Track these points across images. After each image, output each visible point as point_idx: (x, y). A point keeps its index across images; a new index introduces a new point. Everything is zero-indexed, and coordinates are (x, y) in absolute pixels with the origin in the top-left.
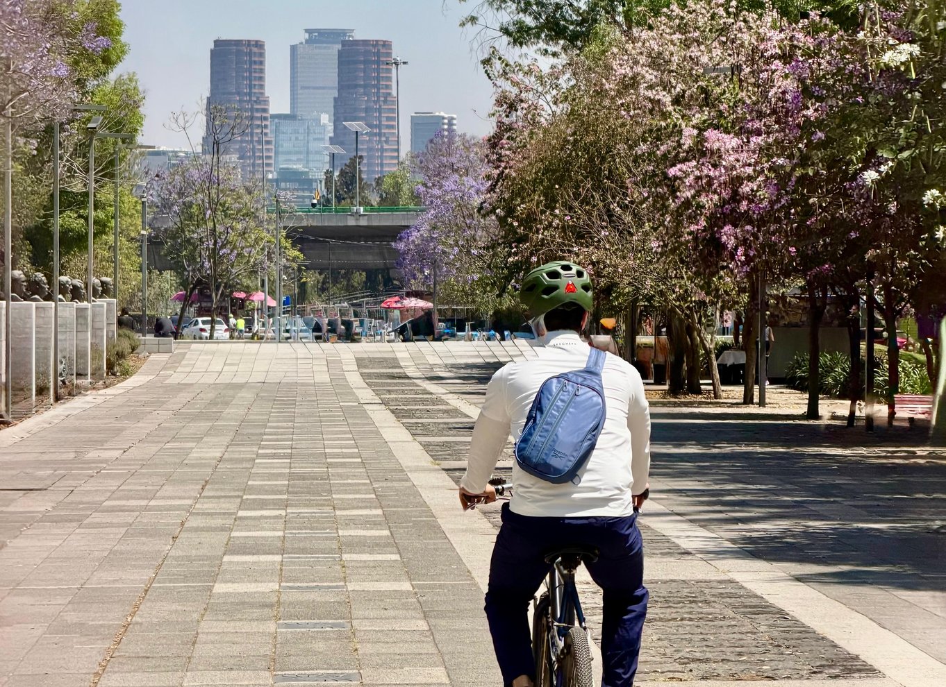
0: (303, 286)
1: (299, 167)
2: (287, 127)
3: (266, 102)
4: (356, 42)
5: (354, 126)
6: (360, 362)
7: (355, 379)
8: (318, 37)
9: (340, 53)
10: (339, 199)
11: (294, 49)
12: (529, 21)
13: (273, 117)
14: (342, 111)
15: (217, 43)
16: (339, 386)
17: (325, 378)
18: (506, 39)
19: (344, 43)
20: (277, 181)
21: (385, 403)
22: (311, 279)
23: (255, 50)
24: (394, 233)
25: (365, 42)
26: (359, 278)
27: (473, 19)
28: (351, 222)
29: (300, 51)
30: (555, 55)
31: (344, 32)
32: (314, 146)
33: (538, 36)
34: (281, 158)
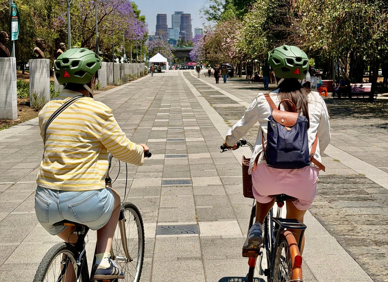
0: (174, 61)
1: (174, 38)
2: (171, 30)
3: (167, 26)
4: (184, 14)
5: (183, 32)
6: (184, 73)
7: (182, 75)
8: (177, 13)
9: (181, 16)
10: (181, 44)
11: (172, 15)
12: (211, 17)
13: (169, 28)
14: (182, 28)
15: (158, 15)
16: (180, 76)
17: (178, 75)
18: (207, 20)
19: (182, 14)
20: (169, 41)
21: (186, 78)
22: (176, 59)
23: (165, 16)
24: (189, 51)
25: (186, 14)
26: (185, 59)
27: (202, 17)
28: (183, 49)
29: (173, 16)
30: (215, 22)
31: (182, 12)
32: (176, 34)
33: (212, 19)
34: (170, 36)
